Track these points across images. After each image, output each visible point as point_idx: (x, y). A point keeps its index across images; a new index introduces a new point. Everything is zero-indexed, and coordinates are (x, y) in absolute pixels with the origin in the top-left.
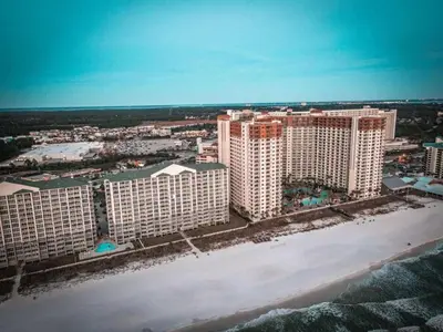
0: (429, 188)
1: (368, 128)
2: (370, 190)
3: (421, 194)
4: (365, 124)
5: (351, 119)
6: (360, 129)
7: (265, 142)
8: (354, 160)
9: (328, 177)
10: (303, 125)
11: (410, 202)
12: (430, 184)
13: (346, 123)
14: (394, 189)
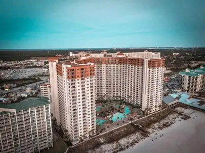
0: (189, 102)
1: (154, 67)
2: (156, 107)
3: (185, 106)
4: (152, 64)
5: (143, 60)
6: (149, 67)
7: (80, 81)
8: (145, 87)
9: (129, 97)
10: (112, 63)
11: (180, 114)
12: (188, 99)
13: (140, 62)
14: (170, 104)
